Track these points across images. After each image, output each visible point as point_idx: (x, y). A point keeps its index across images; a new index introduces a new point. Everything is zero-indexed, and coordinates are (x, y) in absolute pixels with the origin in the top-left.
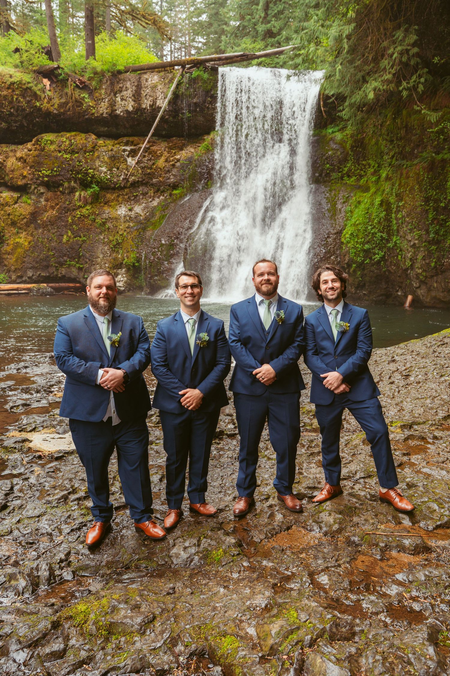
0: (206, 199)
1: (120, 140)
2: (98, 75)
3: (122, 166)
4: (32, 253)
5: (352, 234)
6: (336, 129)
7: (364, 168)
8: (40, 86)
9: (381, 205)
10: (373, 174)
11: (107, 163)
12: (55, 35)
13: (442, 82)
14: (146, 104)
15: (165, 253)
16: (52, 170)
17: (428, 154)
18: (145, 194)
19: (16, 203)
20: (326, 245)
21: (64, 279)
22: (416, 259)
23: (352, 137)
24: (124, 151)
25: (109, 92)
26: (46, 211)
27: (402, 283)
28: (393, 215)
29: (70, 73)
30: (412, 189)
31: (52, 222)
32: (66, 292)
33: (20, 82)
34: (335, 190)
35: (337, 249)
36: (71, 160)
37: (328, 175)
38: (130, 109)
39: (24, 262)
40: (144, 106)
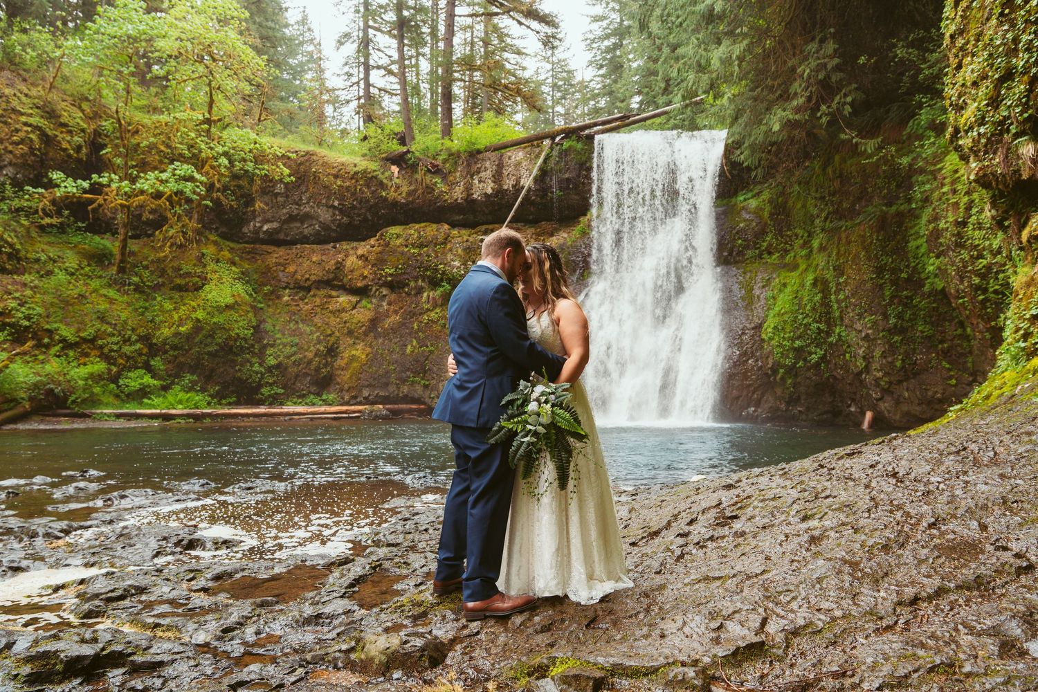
0: (581, 292)
1: (478, 229)
2: (454, 156)
4: (370, 368)
5: (775, 328)
6: (750, 195)
7: (789, 241)
8: (387, 174)
9: (814, 284)
10: (803, 247)
11: (460, 256)
12: (409, 119)
13: (888, 112)
14: (508, 184)
16: (397, 268)
17: (875, 208)
19: (354, 308)
20: (740, 345)
21: (407, 399)
22: (873, 357)
23: (770, 202)
25: (464, 174)
26: (388, 317)
27: (855, 393)
28: (833, 297)
29: (421, 157)
30: (857, 256)
31: (394, 330)
32: (406, 416)
33: (365, 171)
34: (750, 271)
35: (757, 350)
36: (420, 255)
37: (740, 253)
38: (489, 191)
39: (359, 379)
40: (506, 187)
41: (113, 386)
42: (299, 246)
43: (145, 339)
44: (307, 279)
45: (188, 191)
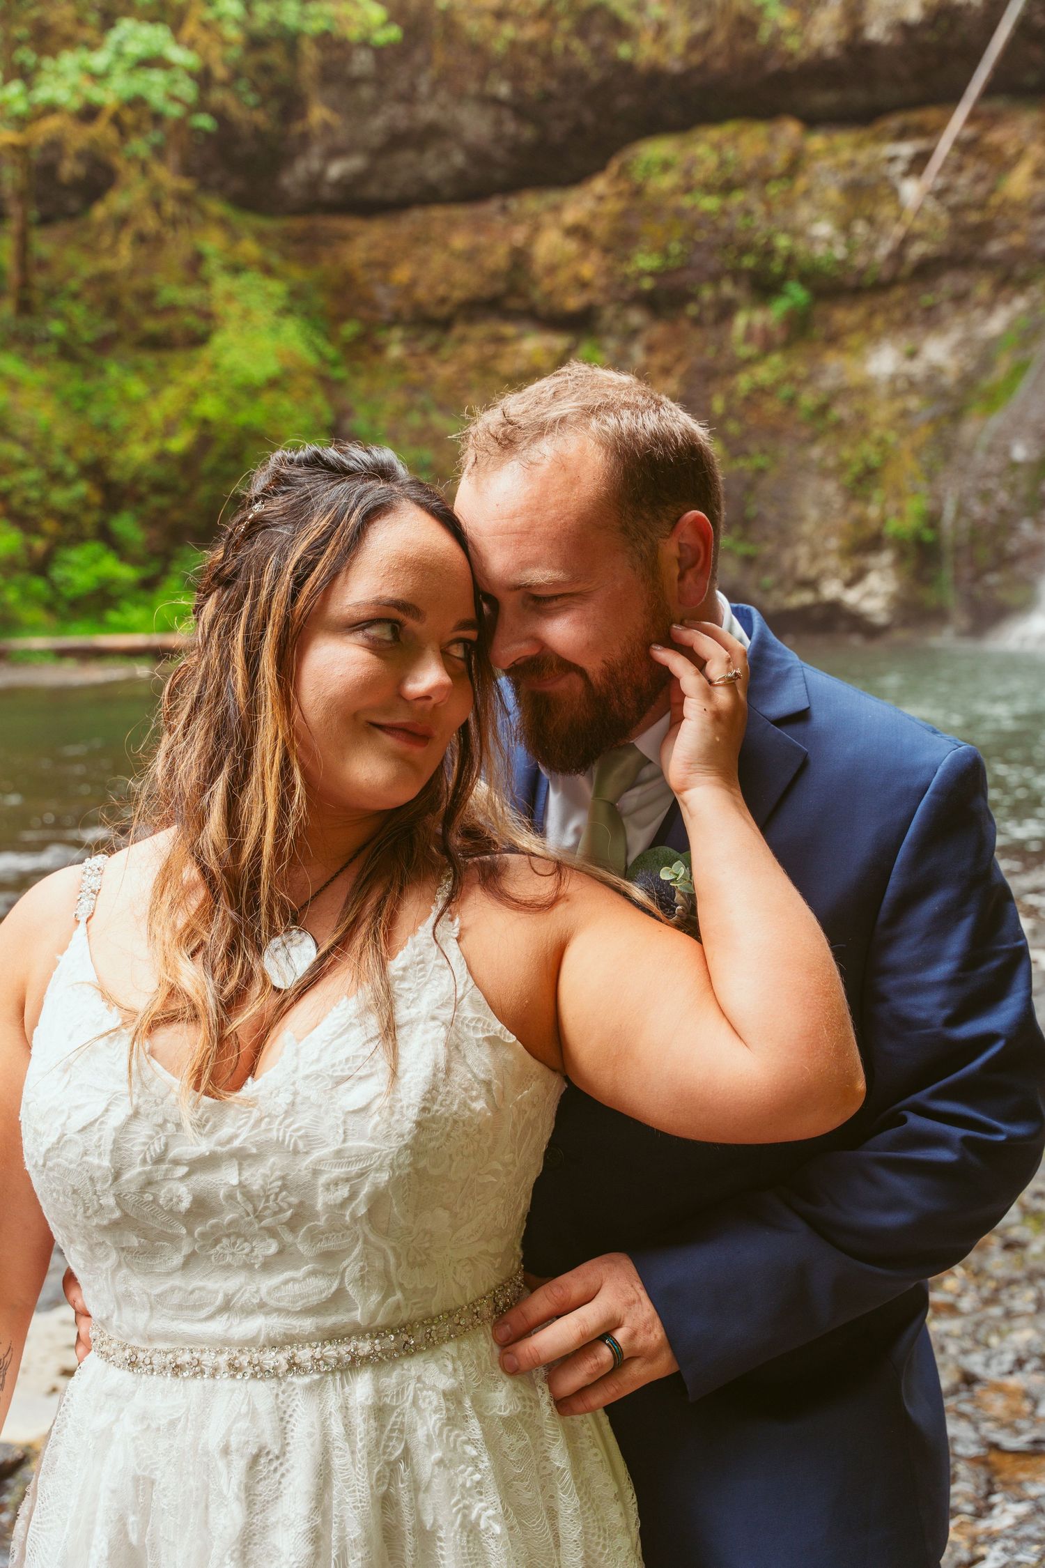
1: (878, 125)
3: (886, 211)
11: (834, 209)
15: (1024, 490)
18: (960, 299)
24: (892, 160)
36: (724, 212)
38: (914, 14)
41: (38, 585)
42: (417, 215)
43: (94, 470)
44: (443, 301)
45: (156, 98)
